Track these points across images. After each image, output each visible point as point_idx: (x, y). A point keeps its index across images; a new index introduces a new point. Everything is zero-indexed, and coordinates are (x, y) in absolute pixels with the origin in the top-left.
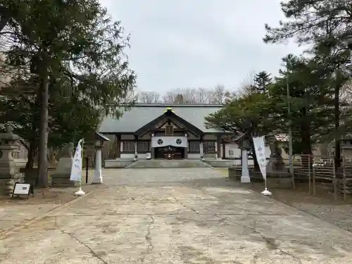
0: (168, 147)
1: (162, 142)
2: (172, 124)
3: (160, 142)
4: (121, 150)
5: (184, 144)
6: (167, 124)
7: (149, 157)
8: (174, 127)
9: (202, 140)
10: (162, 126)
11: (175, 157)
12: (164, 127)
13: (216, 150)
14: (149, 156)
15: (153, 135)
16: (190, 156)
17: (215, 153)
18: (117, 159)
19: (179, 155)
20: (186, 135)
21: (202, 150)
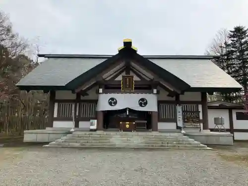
0: (124, 111)
1: (116, 103)
2: (132, 74)
3: (113, 102)
4: (55, 115)
5: (152, 106)
6: (124, 74)
7: (94, 127)
8: (136, 78)
9: (178, 102)
10: (116, 76)
11: (136, 128)
12: (120, 78)
13: (201, 118)
14: (94, 124)
15: (101, 91)
16: (161, 126)
17: (200, 121)
18: (48, 129)
19: (143, 125)
20: (155, 91)
21: (180, 116)
